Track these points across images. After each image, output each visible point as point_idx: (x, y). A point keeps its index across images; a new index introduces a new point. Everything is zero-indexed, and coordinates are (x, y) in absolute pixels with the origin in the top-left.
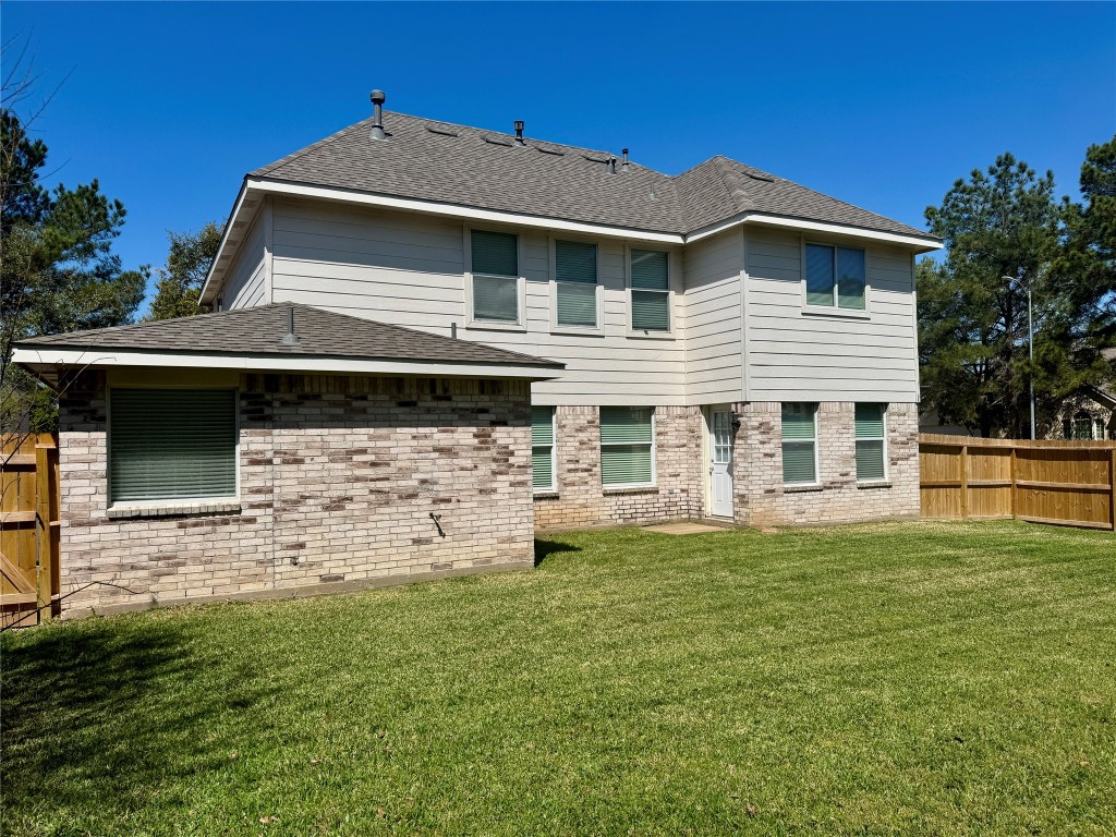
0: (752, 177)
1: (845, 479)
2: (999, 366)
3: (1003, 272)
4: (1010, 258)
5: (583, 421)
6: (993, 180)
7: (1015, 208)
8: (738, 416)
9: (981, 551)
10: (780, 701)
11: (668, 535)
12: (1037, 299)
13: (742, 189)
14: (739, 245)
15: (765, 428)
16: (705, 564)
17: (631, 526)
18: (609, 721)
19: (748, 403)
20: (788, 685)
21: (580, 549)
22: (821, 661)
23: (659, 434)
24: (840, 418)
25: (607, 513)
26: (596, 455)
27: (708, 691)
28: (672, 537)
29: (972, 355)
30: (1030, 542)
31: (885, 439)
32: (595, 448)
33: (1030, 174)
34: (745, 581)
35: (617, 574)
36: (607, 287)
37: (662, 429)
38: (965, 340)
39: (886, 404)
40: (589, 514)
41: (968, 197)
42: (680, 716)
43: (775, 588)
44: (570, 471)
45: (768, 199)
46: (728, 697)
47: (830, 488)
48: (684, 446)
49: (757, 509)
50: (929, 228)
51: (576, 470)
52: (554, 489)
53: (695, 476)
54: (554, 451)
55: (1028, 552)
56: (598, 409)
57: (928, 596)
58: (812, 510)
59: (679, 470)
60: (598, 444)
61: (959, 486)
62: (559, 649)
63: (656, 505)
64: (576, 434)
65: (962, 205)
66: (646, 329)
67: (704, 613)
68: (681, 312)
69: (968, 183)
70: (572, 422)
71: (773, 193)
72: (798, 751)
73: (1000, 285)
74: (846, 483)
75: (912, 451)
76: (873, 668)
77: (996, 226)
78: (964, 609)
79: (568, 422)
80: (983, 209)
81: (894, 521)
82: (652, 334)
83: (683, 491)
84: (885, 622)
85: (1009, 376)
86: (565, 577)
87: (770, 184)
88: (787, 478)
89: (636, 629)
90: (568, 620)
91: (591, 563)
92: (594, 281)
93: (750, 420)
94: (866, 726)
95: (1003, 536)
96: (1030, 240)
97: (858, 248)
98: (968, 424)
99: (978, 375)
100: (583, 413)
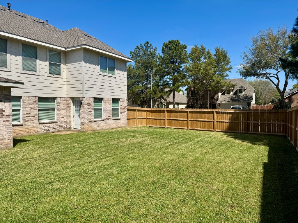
0: (85, 35)
1: (109, 118)
2: (145, 91)
3: (146, 69)
4: (148, 66)
5: (32, 101)
6: (145, 47)
7: (149, 55)
8: (82, 101)
9: (139, 134)
10: (87, 176)
11: (60, 135)
12: (153, 76)
13: (83, 38)
14: (82, 53)
15: (89, 104)
16: (71, 142)
17: (48, 133)
18: (35, 191)
19: (85, 97)
20: (90, 172)
21: (30, 141)
22: (99, 164)
23: (58, 106)
24: (108, 102)
25: (40, 129)
26: (37, 112)
27: (67, 177)
28: (61, 135)
29: (139, 88)
30: (149, 131)
31: (119, 108)
32: (36, 110)
33: (152, 47)
34: (81, 146)
35: (42, 147)
36: (40, 60)
37: (59, 104)
38: (138, 85)
39: (120, 99)
40: (34, 130)
41: (139, 50)
42: (57, 185)
43: (89, 147)
44: (27, 117)
45: (89, 42)
46: (73, 178)
47: (106, 120)
48: (66, 109)
49: (87, 126)
50: (131, 57)
51: (29, 116)
52: (21, 122)
53: (69, 117)
54: (21, 111)
55: (149, 133)
56: (37, 98)
57: (127, 145)
58: (101, 126)
59: (64, 116)
60: (37, 108)
61: (135, 119)
62: (20, 172)
63: (56, 126)
64: (29, 105)
65: (138, 52)
66: (54, 74)
67: (68, 156)
68: (65, 70)
69: (139, 47)
70: (28, 101)
71: (91, 41)
72: (91, 189)
73: (145, 72)
74: (110, 118)
75: (125, 111)
76: (112, 164)
77: (145, 58)
78: (134, 148)
79: (27, 101)
80: (142, 54)
81: (121, 128)
82: (55, 76)
83: (65, 122)
84: (116, 152)
85: (147, 93)
86: (24, 150)
87: (91, 38)
88: (95, 118)
89: (47, 163)
90: (24, 163)
91: (33, 145)
92: (36, 58)
93: (85, 102)
94: (109, 180)
95: (144, 130)
96: (152, 62)
97: (113, 59)
98: (138, 104)
99: (141, 93)
100: (32, 99)
